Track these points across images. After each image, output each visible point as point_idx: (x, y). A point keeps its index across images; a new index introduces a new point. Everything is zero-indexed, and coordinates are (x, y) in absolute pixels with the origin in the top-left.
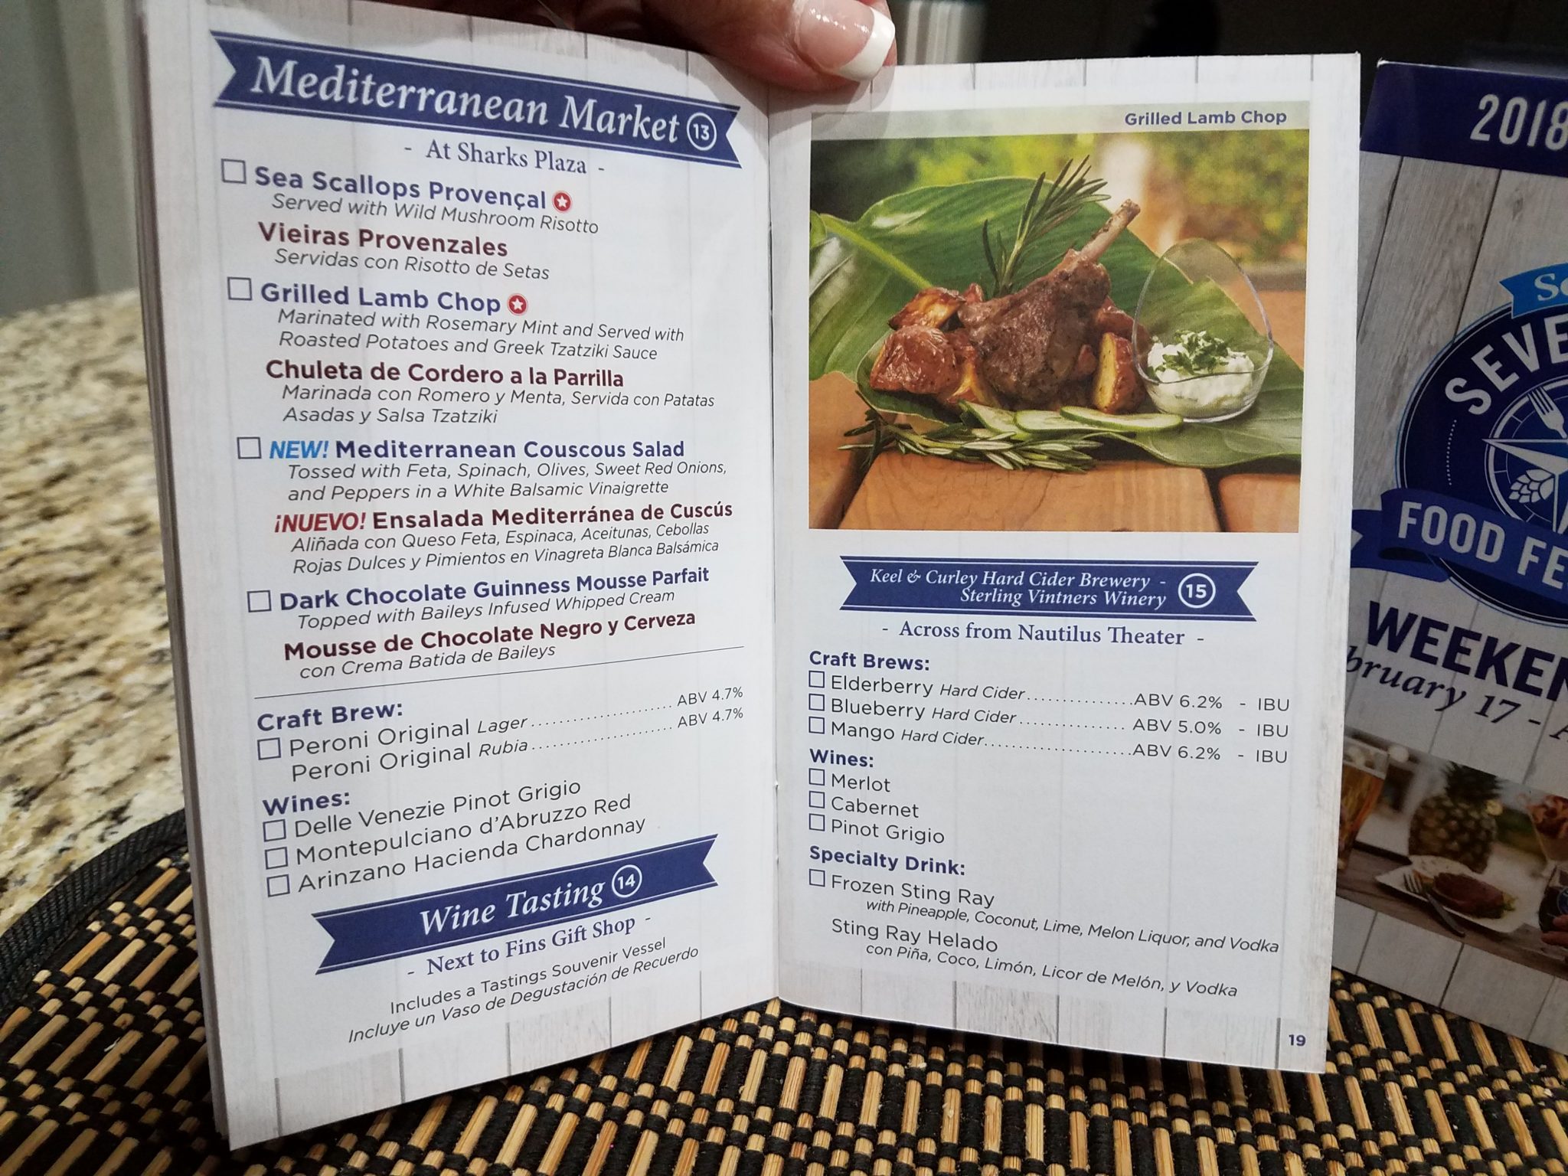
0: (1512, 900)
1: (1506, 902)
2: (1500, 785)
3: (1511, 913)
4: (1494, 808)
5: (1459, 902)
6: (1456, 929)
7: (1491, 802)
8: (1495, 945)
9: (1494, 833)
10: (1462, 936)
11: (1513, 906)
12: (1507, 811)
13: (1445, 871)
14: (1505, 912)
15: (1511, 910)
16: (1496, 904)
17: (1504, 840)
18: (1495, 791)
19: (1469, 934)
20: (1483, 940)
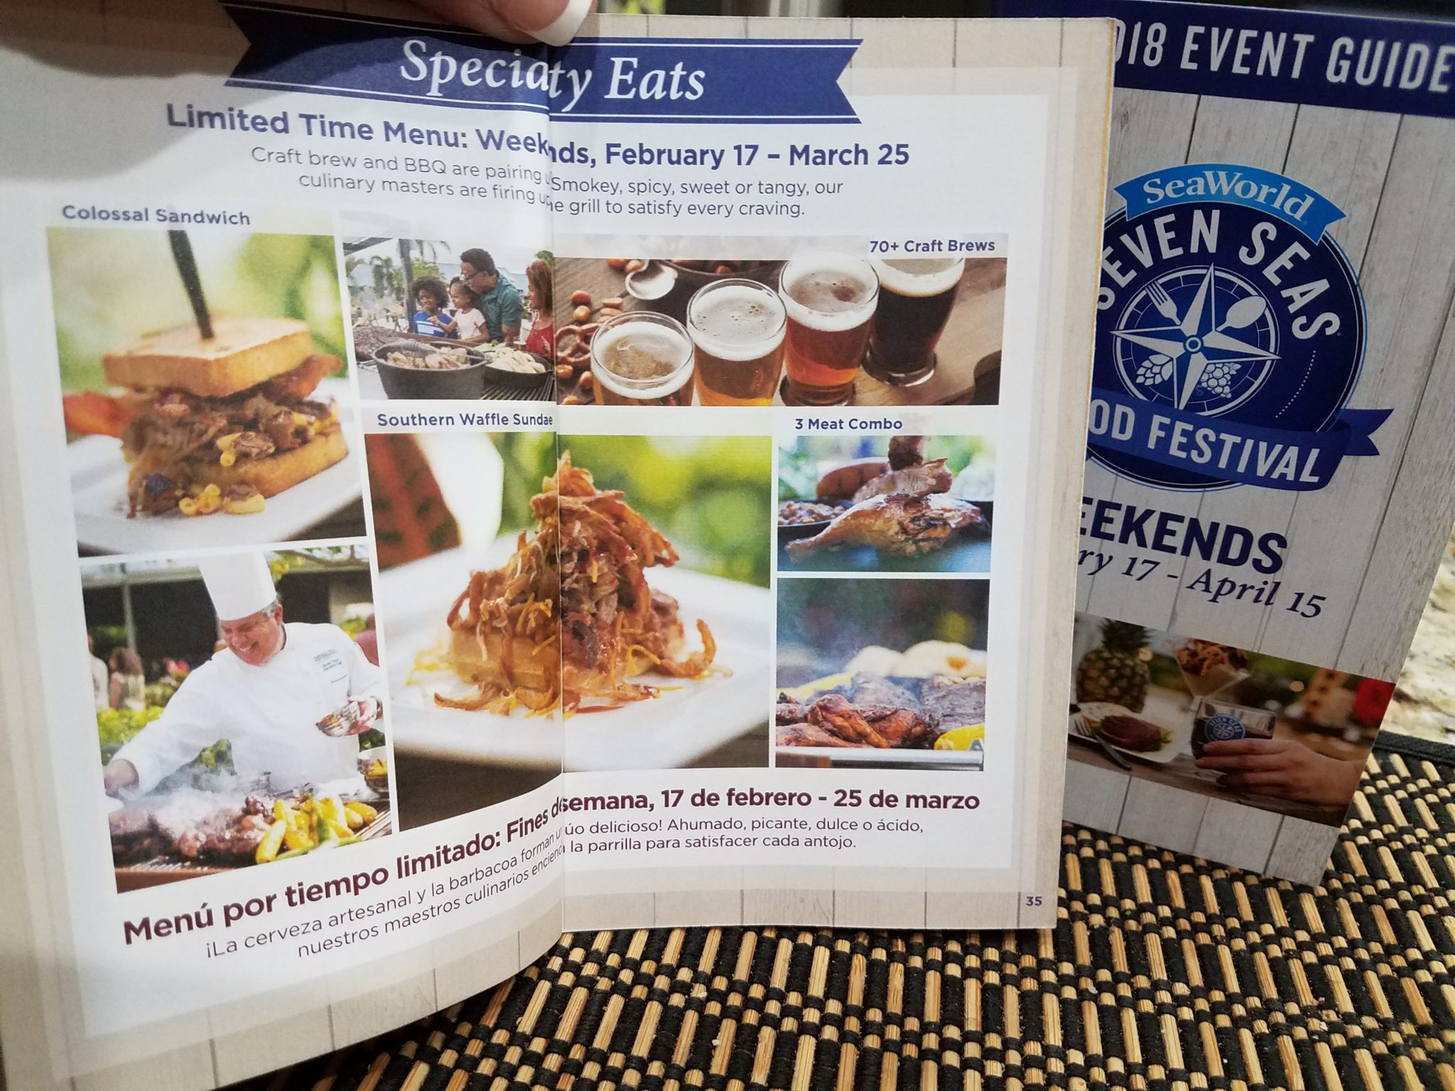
0: (1168, 733)
1: (1163, 734)
2: (1149, 634)
3: (1168, 745)
4: (1145, 655)
5: (1123, 740)
6: (1123, 764)
7: (1143, 650)
8: (1158, 775)
9: (1147, 676)
10: (1129, 770)
11: (1169, 739)
12: (1157, 656)
13: (1109, 714)
14: (1163, 744)
15: (1168, 742)
16: (1154, 739)
17: (1156, 681)
18: (1145, 640)
19: (1134, 767)
20: (1147, 771)
